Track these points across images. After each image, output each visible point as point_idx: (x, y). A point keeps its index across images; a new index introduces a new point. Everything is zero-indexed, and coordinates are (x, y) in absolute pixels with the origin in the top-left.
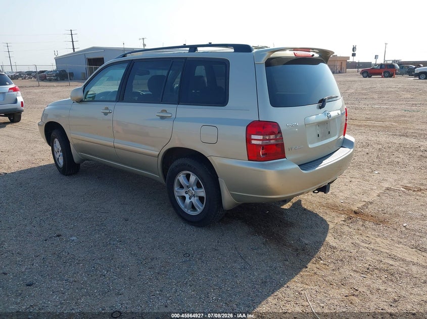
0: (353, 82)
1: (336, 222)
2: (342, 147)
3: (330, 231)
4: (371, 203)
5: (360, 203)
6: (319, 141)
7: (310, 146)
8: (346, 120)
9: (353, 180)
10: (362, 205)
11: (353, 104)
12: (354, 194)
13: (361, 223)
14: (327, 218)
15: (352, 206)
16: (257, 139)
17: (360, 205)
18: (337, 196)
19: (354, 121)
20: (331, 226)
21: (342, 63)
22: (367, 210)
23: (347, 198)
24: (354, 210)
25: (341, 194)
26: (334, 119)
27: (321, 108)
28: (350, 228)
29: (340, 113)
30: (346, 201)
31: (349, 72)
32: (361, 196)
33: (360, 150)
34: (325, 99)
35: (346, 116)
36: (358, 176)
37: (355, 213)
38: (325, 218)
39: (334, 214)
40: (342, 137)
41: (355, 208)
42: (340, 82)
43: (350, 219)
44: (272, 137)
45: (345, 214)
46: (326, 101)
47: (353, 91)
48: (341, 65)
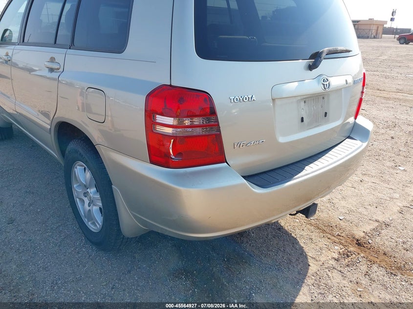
0: (387, 48)
1: (323, 259)
2: (349, 137)
3: (309, 281)
4: (387, 225)
5: (369, 224)
6: (302, 129)
7: (282, 140)
8: (362, 92)
9: (366, 178)
10: (372, 227)
11: (383, 72)
12: (363, 205)
13: (364, 268)
14: (310, 251)
15: (355, 228)
16: (166, 124)
17: (368, 228)
18: (337, 206)
19: (382, 92)
20: (313, 268)
21: (378, 27)
22: (378, 239)
23: (350, 211)
24: (357, 237)
25: (343, 203)
26: (338, 90)
27: (311, 67)
28: (344, 277)
29: (350, 80)
30: (348, 218)
31: (385, 38)
32: (372, 209)
33: (383, 131)
34: (322, 53)
35: (364, 85)
36: (373, 173)
37: (359, 244)
38: (306, 249)
39: (323, 242)
40: (351, 120)
41: (359, 234)
42: (373, 47)
43: (348, 256)
44: (197, 121)
45: (341, 244)
46: (324, 55)
47: (386, 57)
48: (377, 30)
